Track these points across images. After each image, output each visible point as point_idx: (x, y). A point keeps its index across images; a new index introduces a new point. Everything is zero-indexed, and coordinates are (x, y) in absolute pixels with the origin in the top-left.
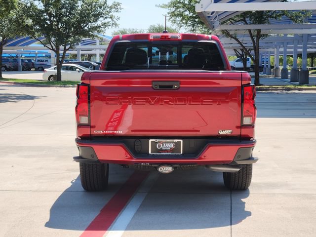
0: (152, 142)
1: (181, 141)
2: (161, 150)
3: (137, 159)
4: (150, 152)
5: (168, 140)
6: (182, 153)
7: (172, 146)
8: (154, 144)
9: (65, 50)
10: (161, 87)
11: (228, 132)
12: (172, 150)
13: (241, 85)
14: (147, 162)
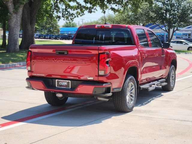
0: (57, 81)
1: (70, 81)
2: (61, 86)
3: (48, 89)
4: (56, 86)
5: (64, 81)
6: (70, 88)
7: (66, 84)
8: (58, 82)
9: (174, 31)
10: (59, 53)
11: (91, 78)
12: (66, 86)
13: (98, 53)
14: (53, 91)
